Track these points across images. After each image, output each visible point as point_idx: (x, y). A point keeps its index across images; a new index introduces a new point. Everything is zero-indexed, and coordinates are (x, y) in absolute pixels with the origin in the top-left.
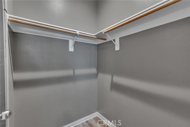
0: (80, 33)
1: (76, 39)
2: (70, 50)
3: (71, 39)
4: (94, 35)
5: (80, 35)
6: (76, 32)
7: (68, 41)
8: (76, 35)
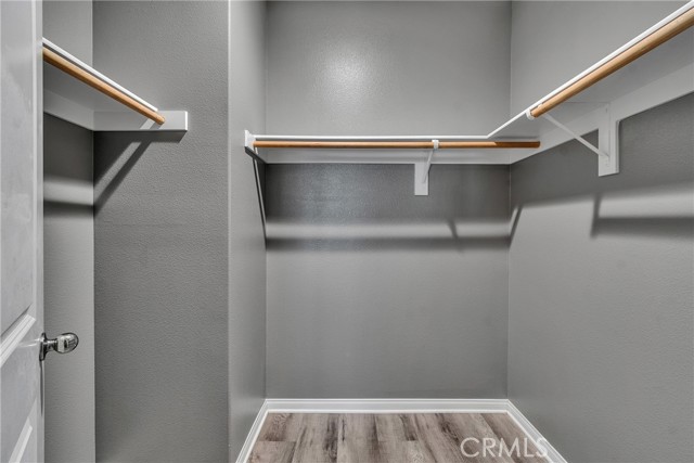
0: (440, 140)
1: (433, 159)
2: (417, 193)
3: (418, 159)
4: (486, 137)
5: (440, 147)
6: (430, 140)
7: (412, 167)
8: (431, 147)
